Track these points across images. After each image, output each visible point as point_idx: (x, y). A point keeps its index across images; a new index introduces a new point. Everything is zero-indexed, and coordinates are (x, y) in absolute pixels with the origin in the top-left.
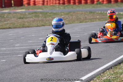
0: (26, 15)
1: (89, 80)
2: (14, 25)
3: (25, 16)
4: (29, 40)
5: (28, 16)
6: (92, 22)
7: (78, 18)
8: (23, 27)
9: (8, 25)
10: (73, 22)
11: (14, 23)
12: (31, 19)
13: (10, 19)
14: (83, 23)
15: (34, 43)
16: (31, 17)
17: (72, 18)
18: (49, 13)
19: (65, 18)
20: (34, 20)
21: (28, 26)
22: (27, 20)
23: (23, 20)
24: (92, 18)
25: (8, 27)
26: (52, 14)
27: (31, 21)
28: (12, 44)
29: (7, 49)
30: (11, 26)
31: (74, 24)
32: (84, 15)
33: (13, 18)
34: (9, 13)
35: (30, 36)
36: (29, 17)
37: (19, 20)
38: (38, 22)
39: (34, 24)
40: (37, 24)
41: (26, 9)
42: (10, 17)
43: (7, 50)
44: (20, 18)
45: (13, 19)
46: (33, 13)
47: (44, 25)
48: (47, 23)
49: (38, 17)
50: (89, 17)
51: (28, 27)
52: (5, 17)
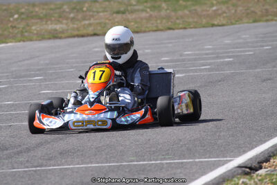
0: (131, 5)
1: (275, 152)
2: (104, 27)
3: (129, 8)
5: (136, 8)
7: (249, 11)
9: (91, 29)
10: (239, 20)
11: (105, 24)
12: (144, 15)
13: (95, 13)
14: (261, 23)
16: (143, 11)
17: (236, 11)
19: (220, 12)
20: (151, 16)
21: (136, 30)
22: (134, 16)
23: (124, 16)
25: (92, 33)
27: (142, 19)
30: (99, 29)
31: (242, 25)
32: (263, 6)
33: (103, 11)
35: (141, 52)
37: (115, 15)
39: (149, 25)
40: (157, 26)
42: (94, 9)
44: (118, 12)
45: (101, 14)
46: (146, 1)
47: (173, 27)
48: (179, 24)
49: (159, 8)
51: (137, 32)
52: (85, 9)
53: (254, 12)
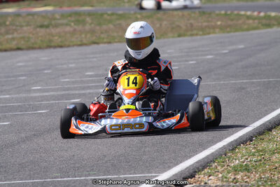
0: (55, 19)
1: (200, 168)
2: (28, 41)
4: (62, 75)
5: (60, 22)
6: (205, 34)
7: (174, 26)
8: (49, 47)
9: (14, 43)
10: (164, 34)
11: (29, 38)
12: (68, 29)
13: (18, 28)
14: (186, 38)
15: (73, 82)
16: (67, 25)
17: (161, 25)
18: (109, 15)
20: (75, 30)
21: (60, 44)
22: (58, 30)
23: (48, 30)
24: (206, 27)
25: (15, 47)
26: (114, 17)
27: (66, 33)
28: (24, 86)
29: (13, 96)
30: (22, 44)
31: (166, 40)
32: (188, 20)
33: (27, 26)
34: (17, 15)
35: (65, 66)
36: (62, 25)
37: (38, 29)
38: (83, 36)
39: (73, 39)
40: (81, 41)
41: (54, 6)
42: (18, 23)
43: (13, 98)
44: (42, 26)
45: (25, 28)
46: (70, 16)
47: (97, 41)
48: (103, 38)
49: (84, 22)
50: (200, 24)
51: (61, 47)
52: (8, 23)
53: (179, 26)
